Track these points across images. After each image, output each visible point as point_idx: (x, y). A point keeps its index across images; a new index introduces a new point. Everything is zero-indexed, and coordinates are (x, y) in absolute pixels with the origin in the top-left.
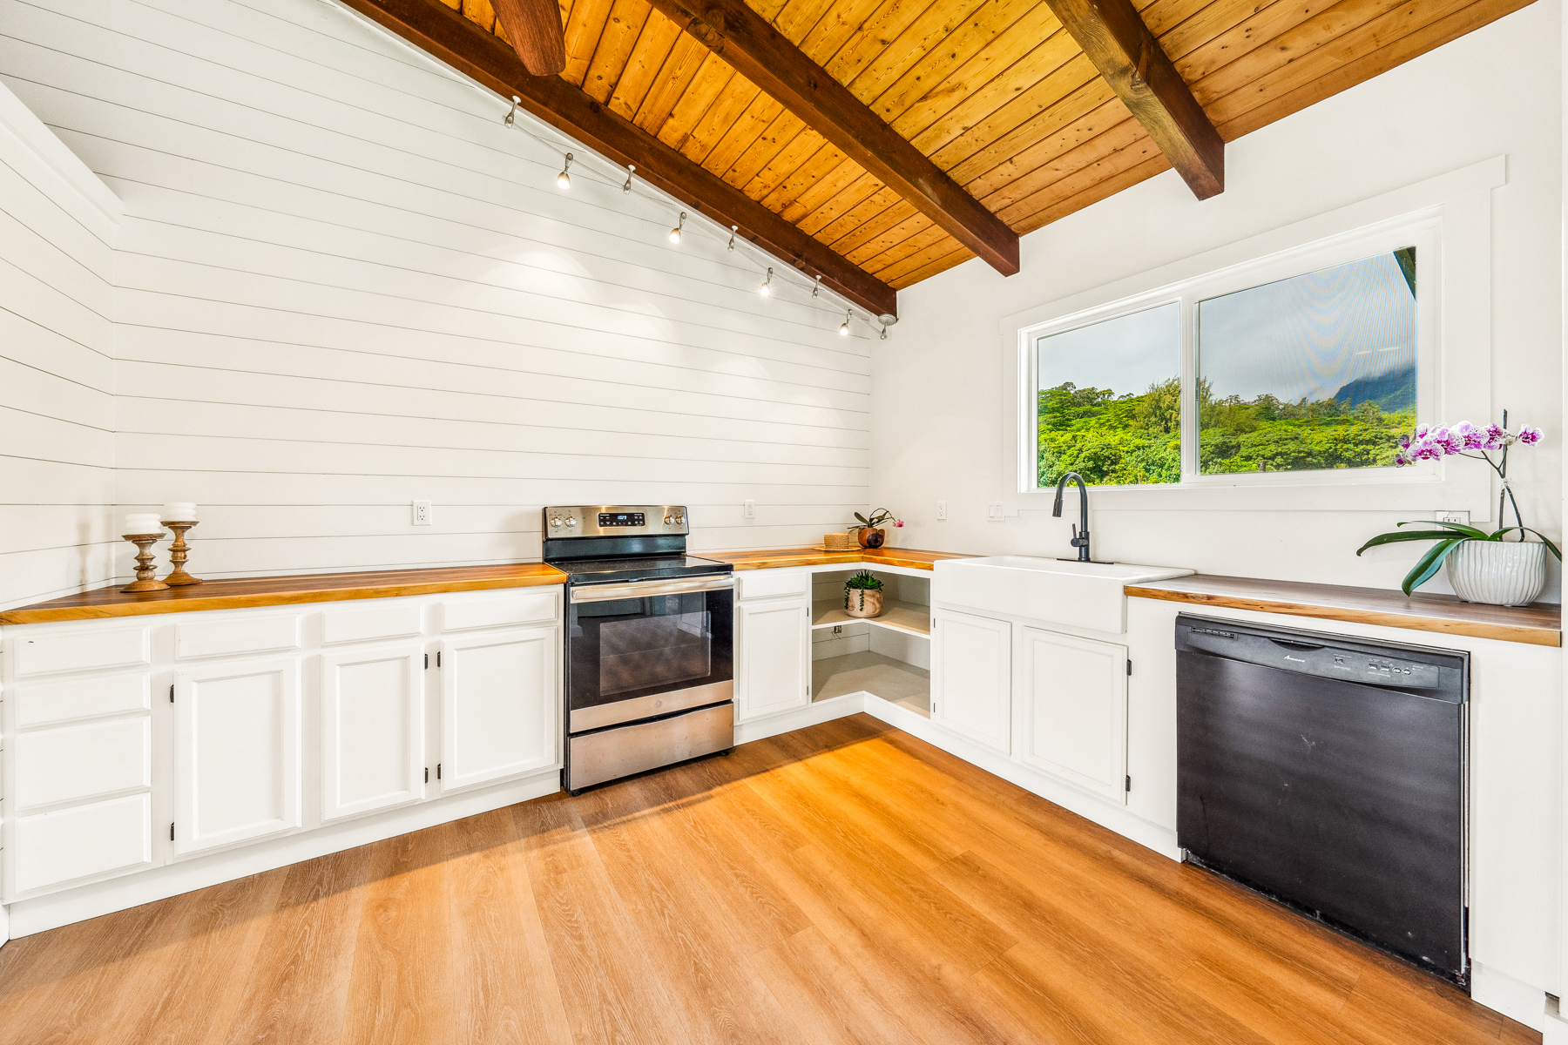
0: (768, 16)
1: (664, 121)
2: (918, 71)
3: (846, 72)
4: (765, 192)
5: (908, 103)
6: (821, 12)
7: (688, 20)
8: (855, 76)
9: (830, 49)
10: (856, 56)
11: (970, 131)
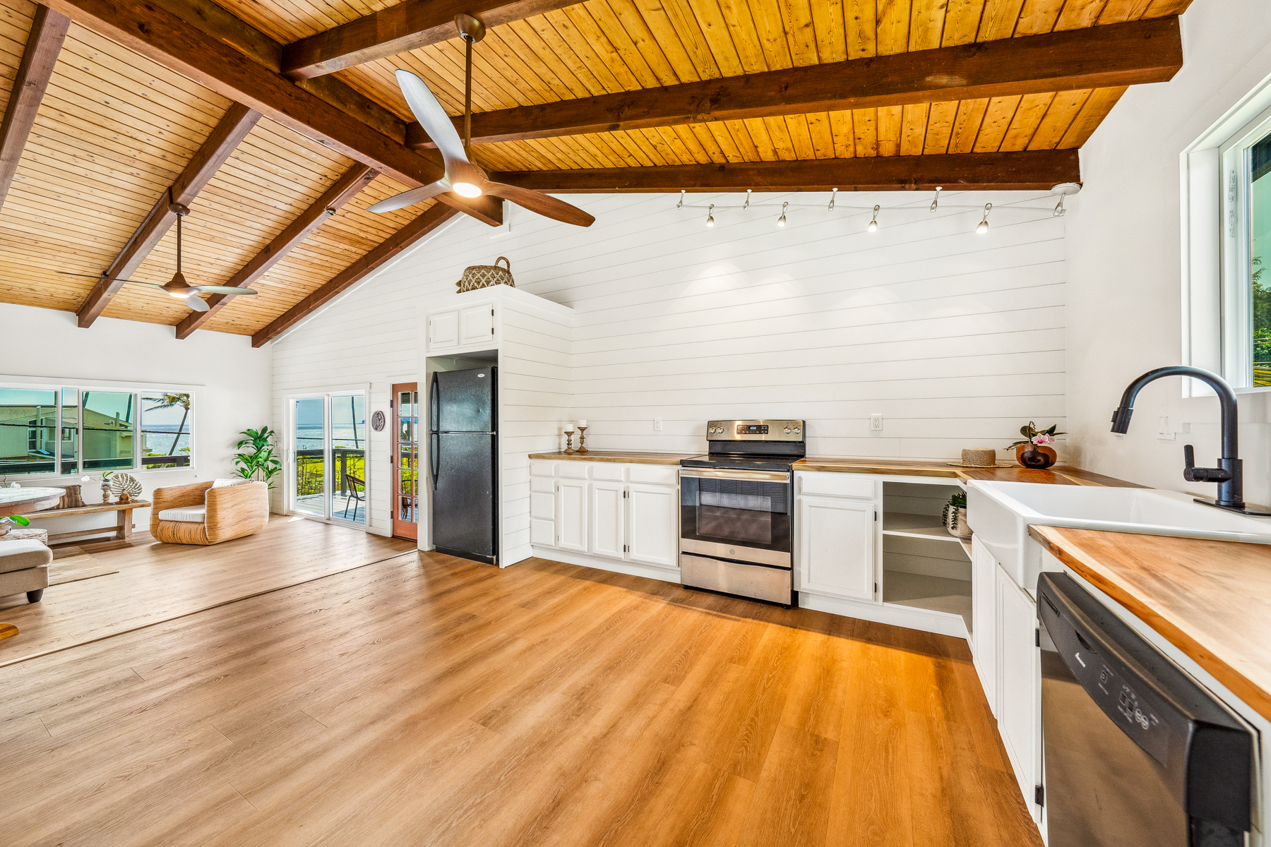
0: (740, 72)
1: (757, 152)
2: (850, 16)
3: (808, 58)
4: (851, 149)
5: (871, 34)
6: (759, 47)
7: (692, 119)
8: (816, 54)
9: (785, 56)
10: (803, 47)
11: (949, 4)
